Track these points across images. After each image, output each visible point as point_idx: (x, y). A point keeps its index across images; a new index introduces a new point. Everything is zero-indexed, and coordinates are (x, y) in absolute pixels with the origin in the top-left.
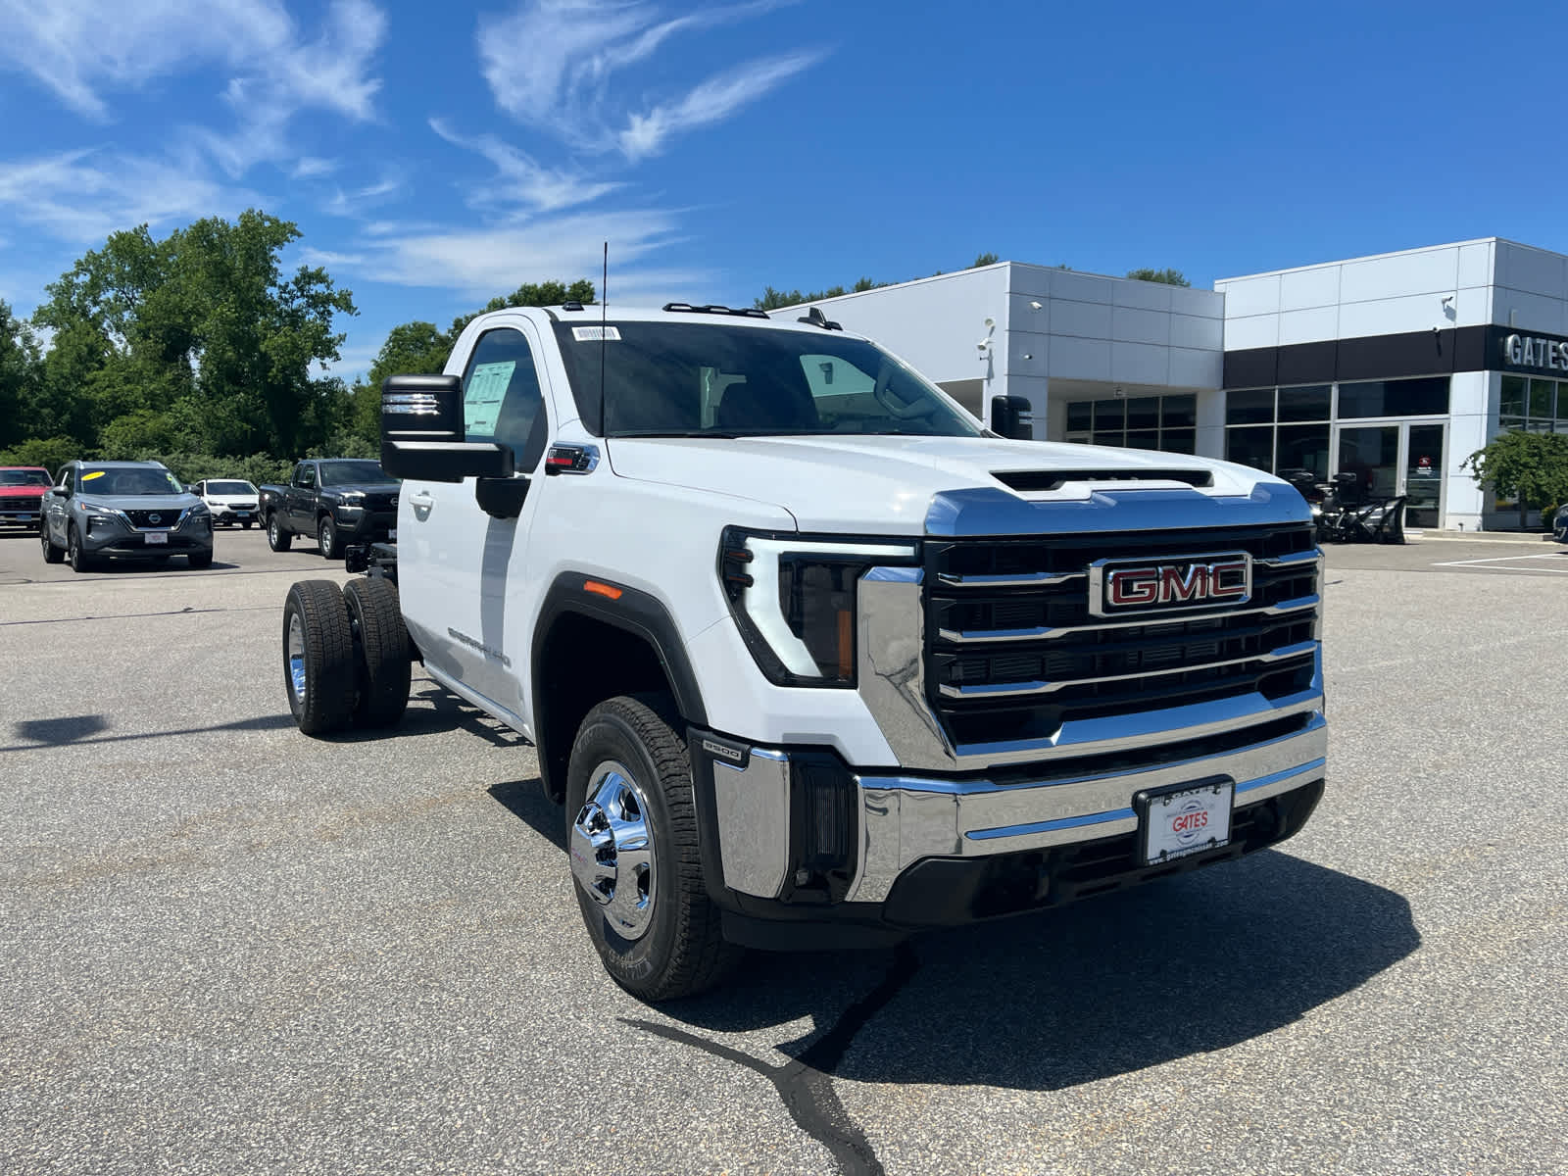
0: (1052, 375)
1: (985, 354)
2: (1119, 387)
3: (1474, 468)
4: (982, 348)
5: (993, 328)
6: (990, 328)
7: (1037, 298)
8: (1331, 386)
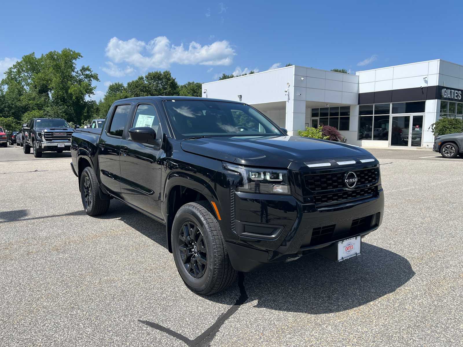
0: (307, 100)
1: (287, 93)
2: (327, 104)
3: (432, 129)
4: (286, 92)
5: (289, 85)
6: (288, 86)
7: (303, 76)
8: (390, 104)
